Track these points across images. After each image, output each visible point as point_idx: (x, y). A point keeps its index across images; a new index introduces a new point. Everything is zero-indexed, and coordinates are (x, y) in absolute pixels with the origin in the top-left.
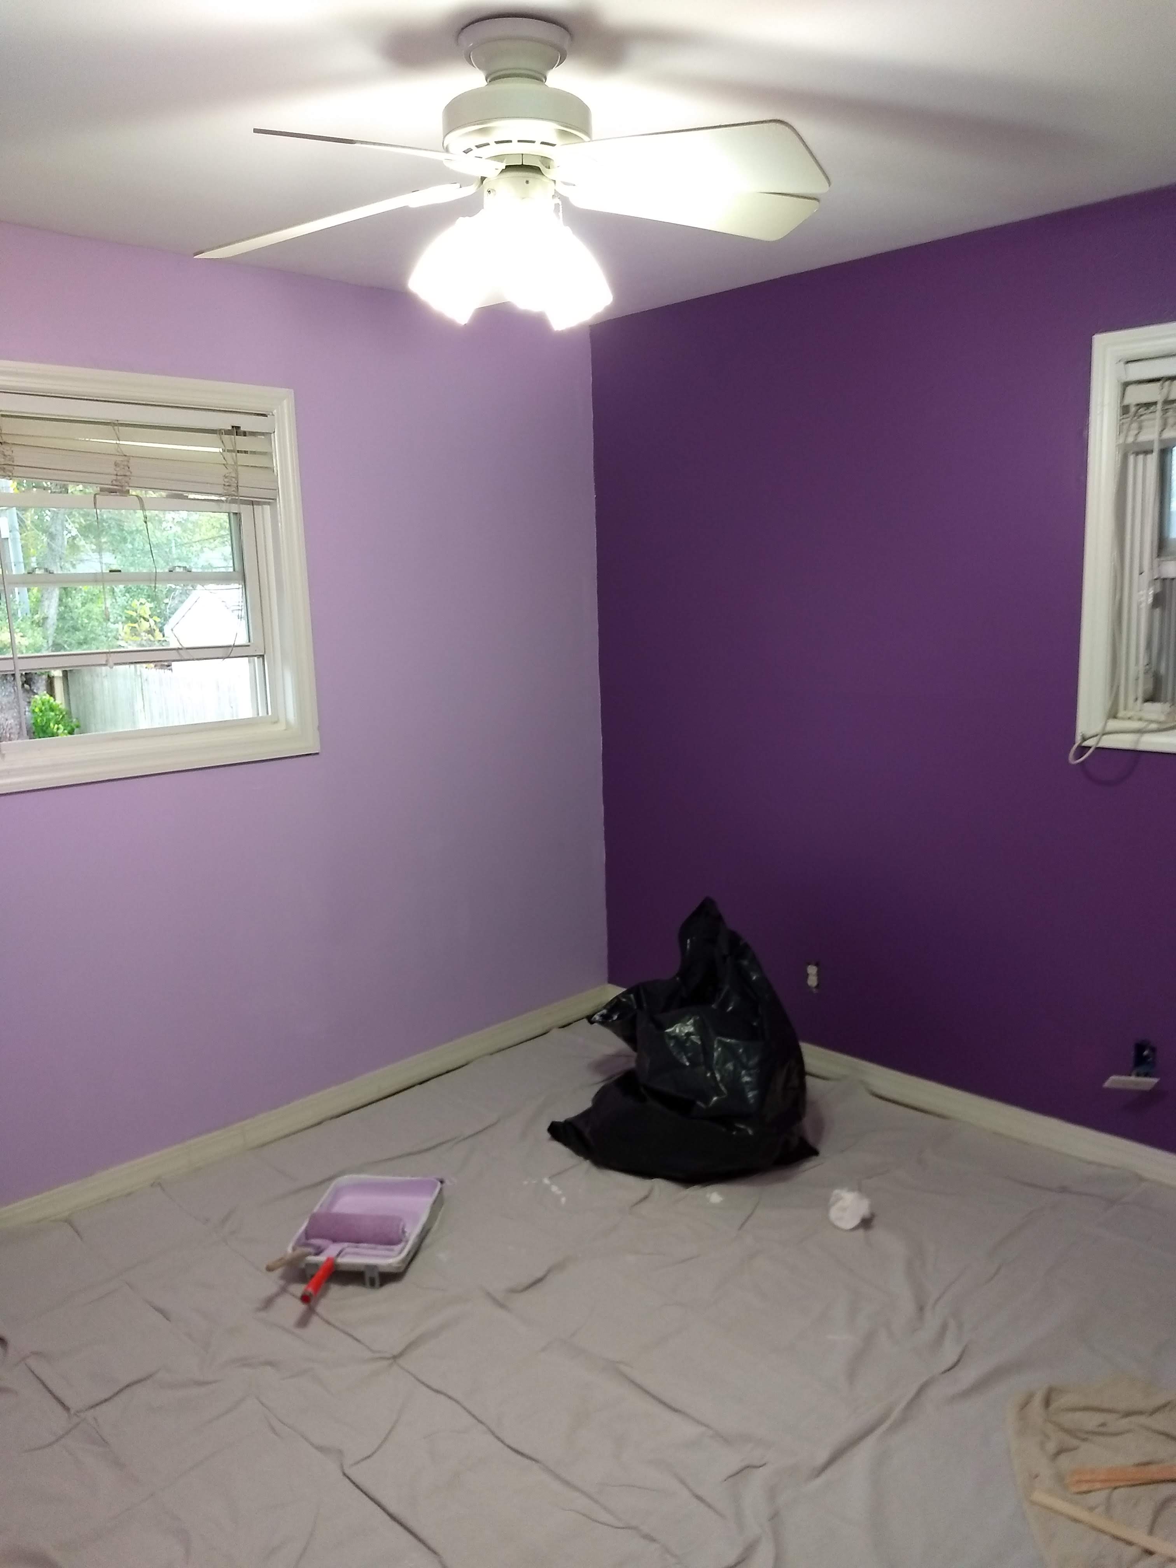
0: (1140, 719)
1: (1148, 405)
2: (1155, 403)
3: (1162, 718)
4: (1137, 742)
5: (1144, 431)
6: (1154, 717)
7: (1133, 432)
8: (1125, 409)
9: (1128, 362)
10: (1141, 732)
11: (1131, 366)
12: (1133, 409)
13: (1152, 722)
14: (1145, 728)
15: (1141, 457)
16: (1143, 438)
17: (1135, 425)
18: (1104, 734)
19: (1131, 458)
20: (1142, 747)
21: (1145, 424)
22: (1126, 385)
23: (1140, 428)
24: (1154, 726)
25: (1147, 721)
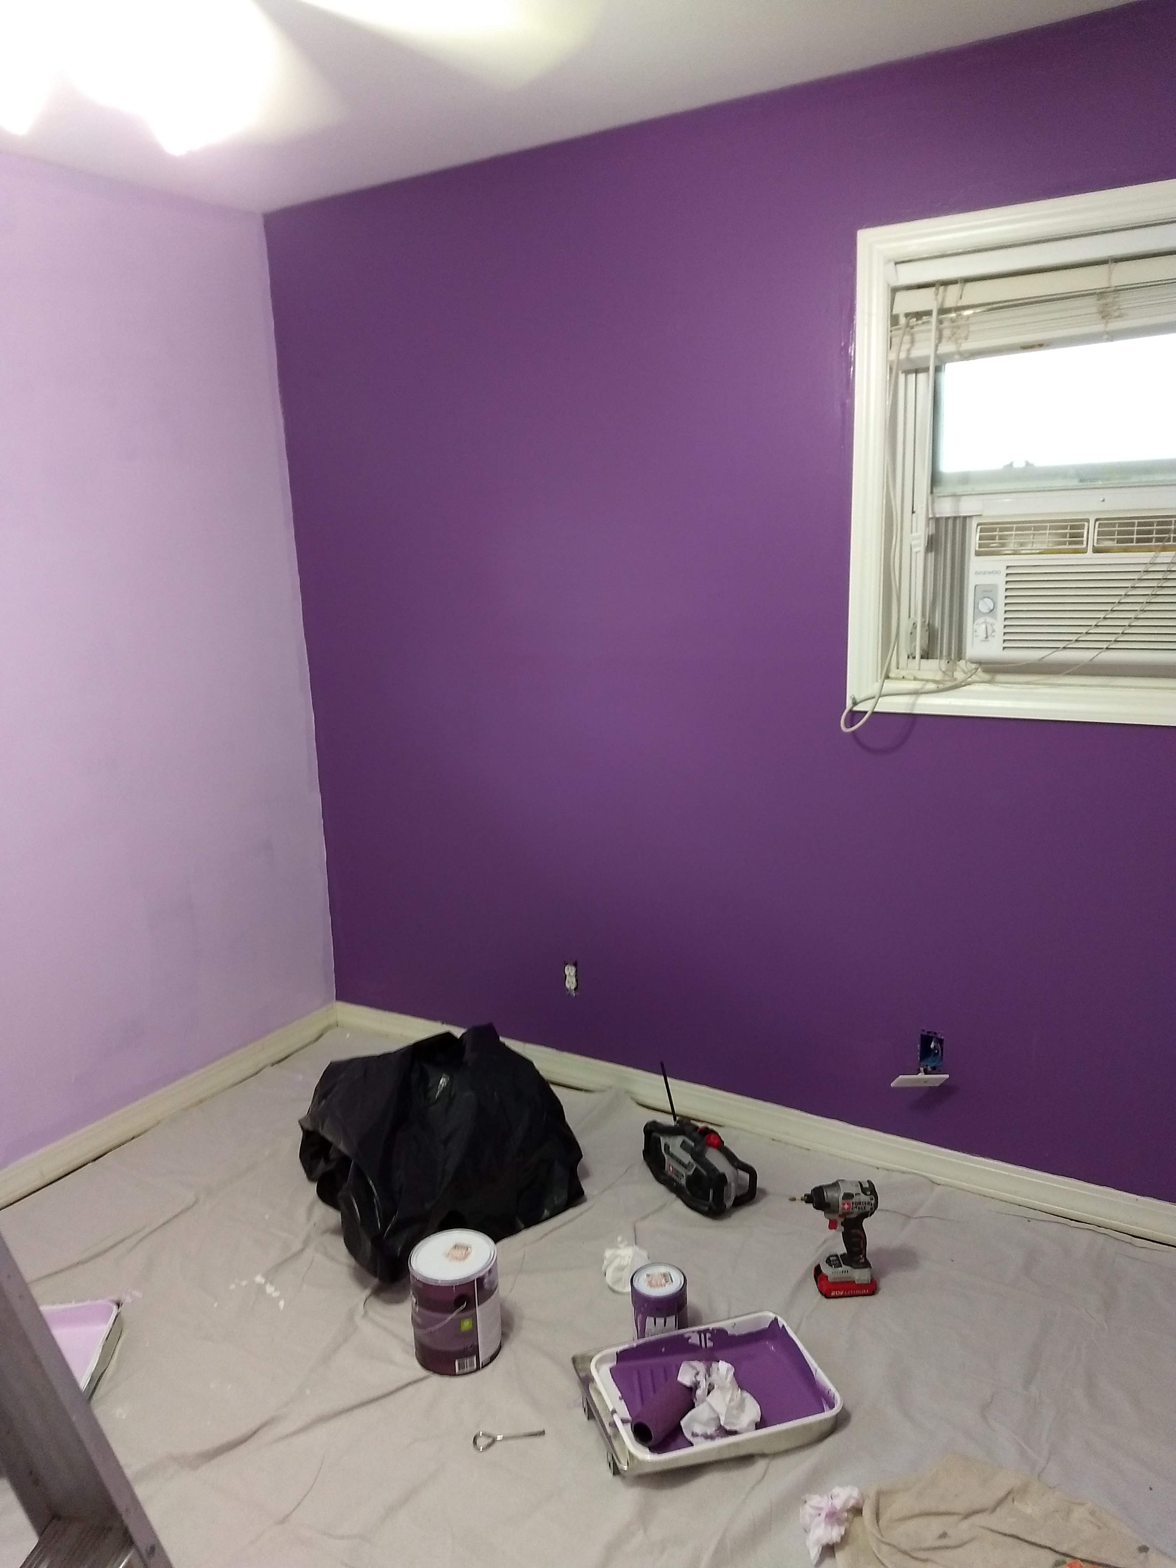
0: (915, 679)
1: (919, 315)
2: (929, 313)
3: (939, 677)
4: (913, 705)
5: (917, 345)
6: (930, 676)
7: (905, 347)
8: (894, 320)
9: (896, 263)
10: (916, 693)
11: (900, 267)
12: (903, 320)
13: (928, 681)
14: (922, 689)
15: (912, 377)
16: (916, 353)
17: (907, 338)
18: (880, 696)
19: (902, 377)
20: (917, 711)
21: (918, 337)
22: (895, 290)
23: (913, 342)
24: (931, 686)
25: (922, 680)
